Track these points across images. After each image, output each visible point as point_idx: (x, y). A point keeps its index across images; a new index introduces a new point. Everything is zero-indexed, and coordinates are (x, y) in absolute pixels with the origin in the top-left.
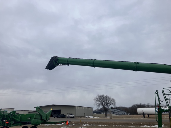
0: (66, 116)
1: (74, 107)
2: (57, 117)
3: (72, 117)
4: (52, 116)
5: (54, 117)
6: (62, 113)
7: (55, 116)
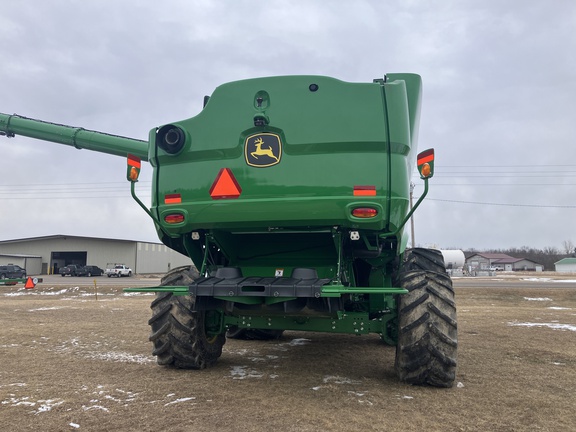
0: (102, 271)
1: (132, 243)
2: (74, 274)
3: (123, 276)
4: (56, 272)
5: (63, 275)
6: (90, 262)
7: (66, 270)
